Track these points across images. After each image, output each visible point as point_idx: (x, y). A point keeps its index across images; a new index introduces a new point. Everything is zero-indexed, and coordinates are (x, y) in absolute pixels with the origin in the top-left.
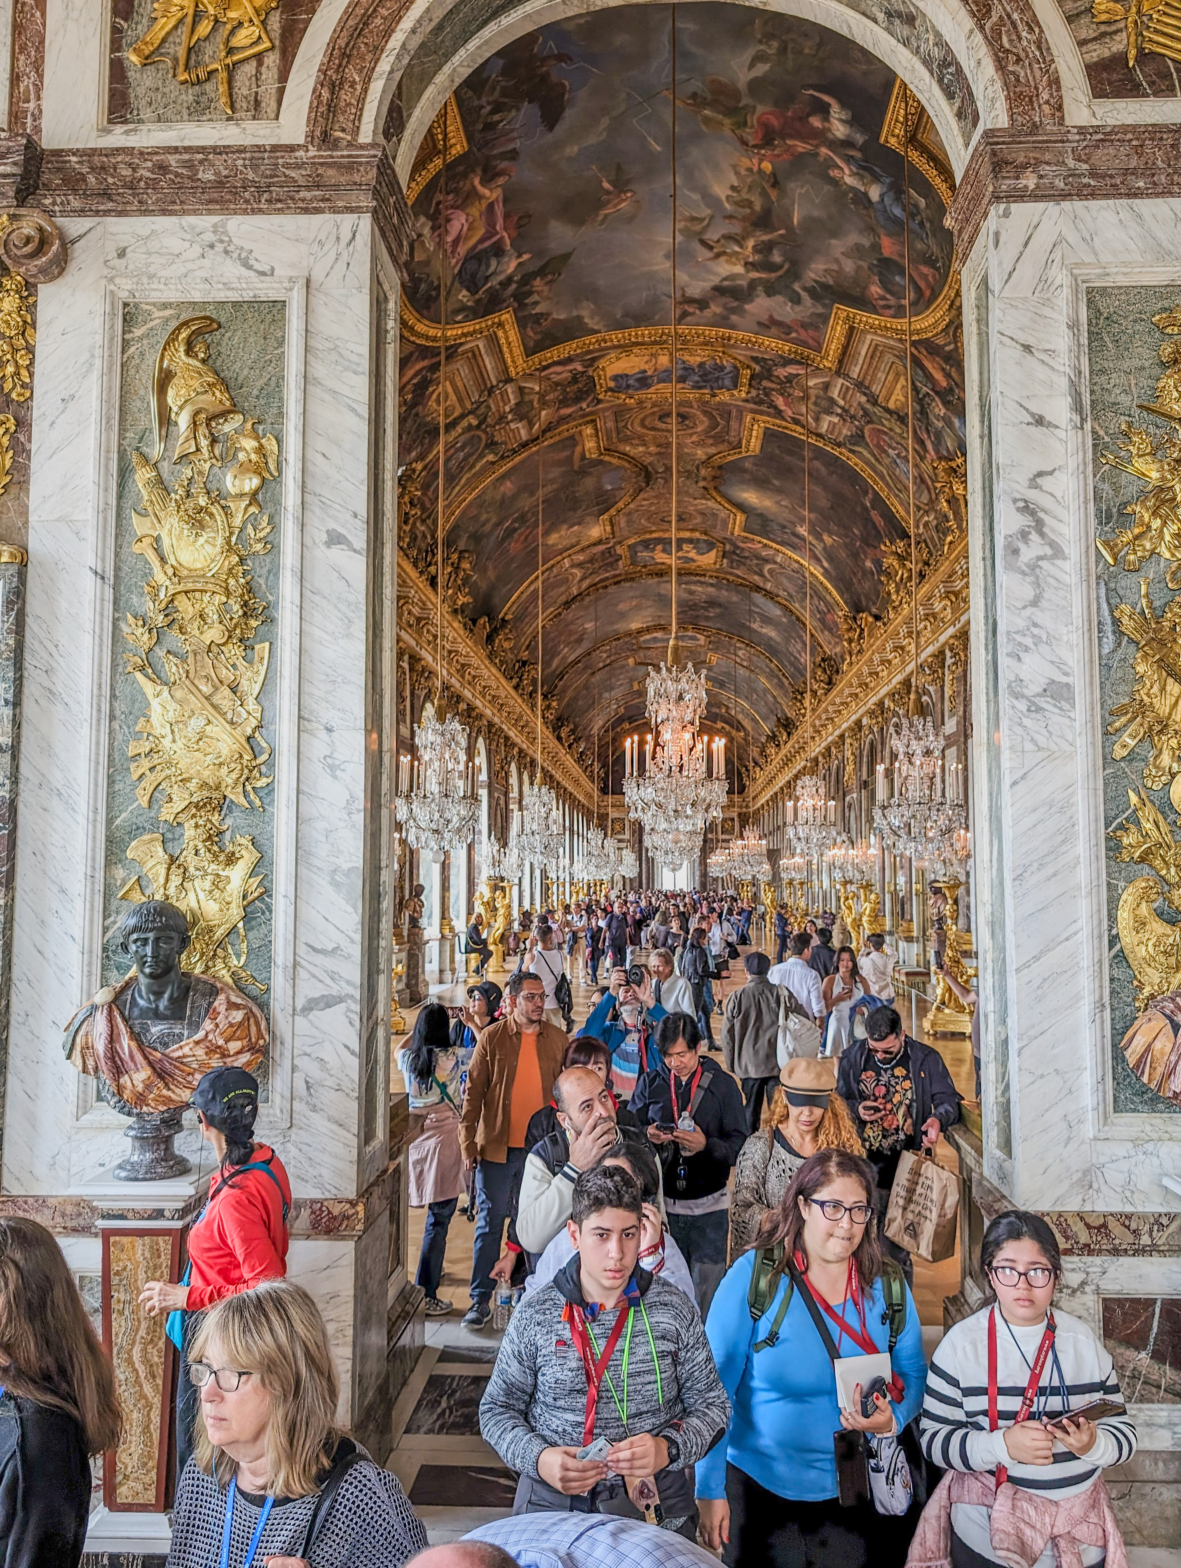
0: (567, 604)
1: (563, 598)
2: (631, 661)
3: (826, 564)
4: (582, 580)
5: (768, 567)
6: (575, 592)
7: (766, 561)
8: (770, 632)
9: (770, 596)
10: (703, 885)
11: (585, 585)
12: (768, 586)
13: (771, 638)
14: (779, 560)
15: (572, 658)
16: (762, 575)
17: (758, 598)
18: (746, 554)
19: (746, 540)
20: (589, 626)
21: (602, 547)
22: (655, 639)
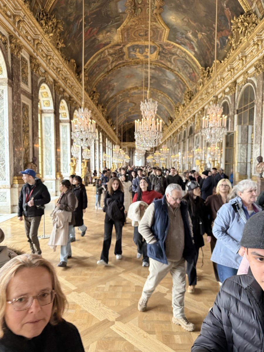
0: (108, 72)
1: (106, 70)
2: (128, 101)
3: (196, 50)
4: (113, 62)
5: (174, 57)
6: (110, 68)
7: (173, 54)
8: (170, 87)
9: (172, 70)
10: (145, 164)
11: (114, 64)
12: (172, 67)
13: (170, 90)
14: (178, 53)
15: (111, 96)
16: (170, 62)
17: (168, 72)
18: (167, 52)
19: (168, 45)
20: (115, 84)
21: (118, 47)
22: (135, 93)
